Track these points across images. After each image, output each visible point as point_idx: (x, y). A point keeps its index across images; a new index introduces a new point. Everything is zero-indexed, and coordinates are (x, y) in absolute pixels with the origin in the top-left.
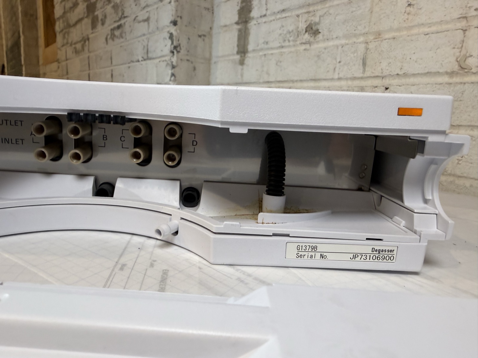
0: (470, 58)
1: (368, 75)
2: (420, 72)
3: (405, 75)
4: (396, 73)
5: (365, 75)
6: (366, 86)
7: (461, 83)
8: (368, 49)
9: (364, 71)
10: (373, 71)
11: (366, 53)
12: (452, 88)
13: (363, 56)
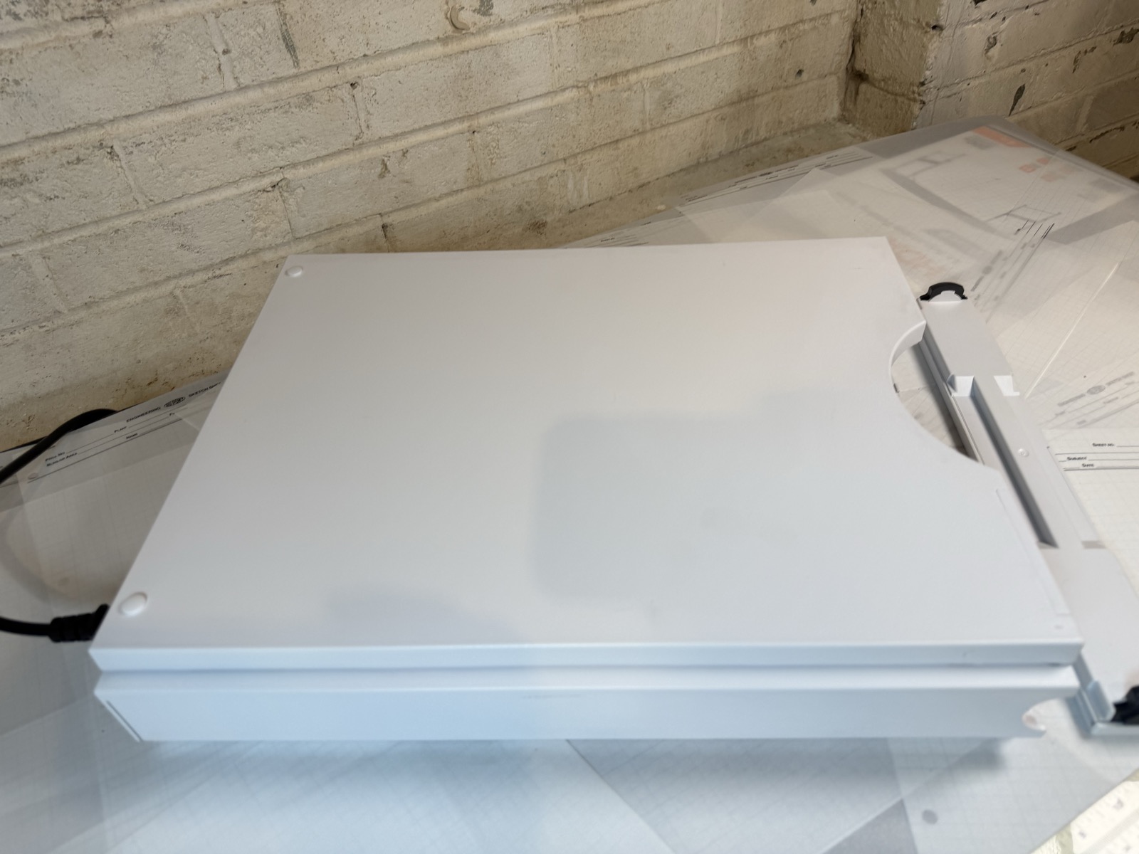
0: (462, 12)
1: (309, 69)
2: (400, 45)
3: (380, 55)
4: (362, 55)
5: (302, 70)
6: (314, 91)
7: (463, 52)
8: (286, 14)
9: (296, 63)
10: (316, 58)
11: (285, 24)
12: (454, 62)
13: (281, 30)
